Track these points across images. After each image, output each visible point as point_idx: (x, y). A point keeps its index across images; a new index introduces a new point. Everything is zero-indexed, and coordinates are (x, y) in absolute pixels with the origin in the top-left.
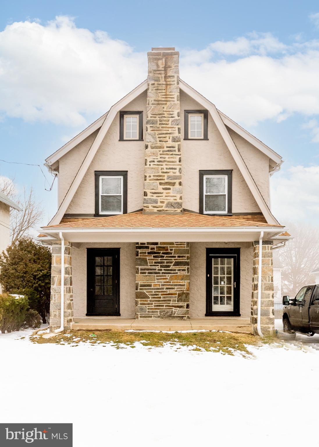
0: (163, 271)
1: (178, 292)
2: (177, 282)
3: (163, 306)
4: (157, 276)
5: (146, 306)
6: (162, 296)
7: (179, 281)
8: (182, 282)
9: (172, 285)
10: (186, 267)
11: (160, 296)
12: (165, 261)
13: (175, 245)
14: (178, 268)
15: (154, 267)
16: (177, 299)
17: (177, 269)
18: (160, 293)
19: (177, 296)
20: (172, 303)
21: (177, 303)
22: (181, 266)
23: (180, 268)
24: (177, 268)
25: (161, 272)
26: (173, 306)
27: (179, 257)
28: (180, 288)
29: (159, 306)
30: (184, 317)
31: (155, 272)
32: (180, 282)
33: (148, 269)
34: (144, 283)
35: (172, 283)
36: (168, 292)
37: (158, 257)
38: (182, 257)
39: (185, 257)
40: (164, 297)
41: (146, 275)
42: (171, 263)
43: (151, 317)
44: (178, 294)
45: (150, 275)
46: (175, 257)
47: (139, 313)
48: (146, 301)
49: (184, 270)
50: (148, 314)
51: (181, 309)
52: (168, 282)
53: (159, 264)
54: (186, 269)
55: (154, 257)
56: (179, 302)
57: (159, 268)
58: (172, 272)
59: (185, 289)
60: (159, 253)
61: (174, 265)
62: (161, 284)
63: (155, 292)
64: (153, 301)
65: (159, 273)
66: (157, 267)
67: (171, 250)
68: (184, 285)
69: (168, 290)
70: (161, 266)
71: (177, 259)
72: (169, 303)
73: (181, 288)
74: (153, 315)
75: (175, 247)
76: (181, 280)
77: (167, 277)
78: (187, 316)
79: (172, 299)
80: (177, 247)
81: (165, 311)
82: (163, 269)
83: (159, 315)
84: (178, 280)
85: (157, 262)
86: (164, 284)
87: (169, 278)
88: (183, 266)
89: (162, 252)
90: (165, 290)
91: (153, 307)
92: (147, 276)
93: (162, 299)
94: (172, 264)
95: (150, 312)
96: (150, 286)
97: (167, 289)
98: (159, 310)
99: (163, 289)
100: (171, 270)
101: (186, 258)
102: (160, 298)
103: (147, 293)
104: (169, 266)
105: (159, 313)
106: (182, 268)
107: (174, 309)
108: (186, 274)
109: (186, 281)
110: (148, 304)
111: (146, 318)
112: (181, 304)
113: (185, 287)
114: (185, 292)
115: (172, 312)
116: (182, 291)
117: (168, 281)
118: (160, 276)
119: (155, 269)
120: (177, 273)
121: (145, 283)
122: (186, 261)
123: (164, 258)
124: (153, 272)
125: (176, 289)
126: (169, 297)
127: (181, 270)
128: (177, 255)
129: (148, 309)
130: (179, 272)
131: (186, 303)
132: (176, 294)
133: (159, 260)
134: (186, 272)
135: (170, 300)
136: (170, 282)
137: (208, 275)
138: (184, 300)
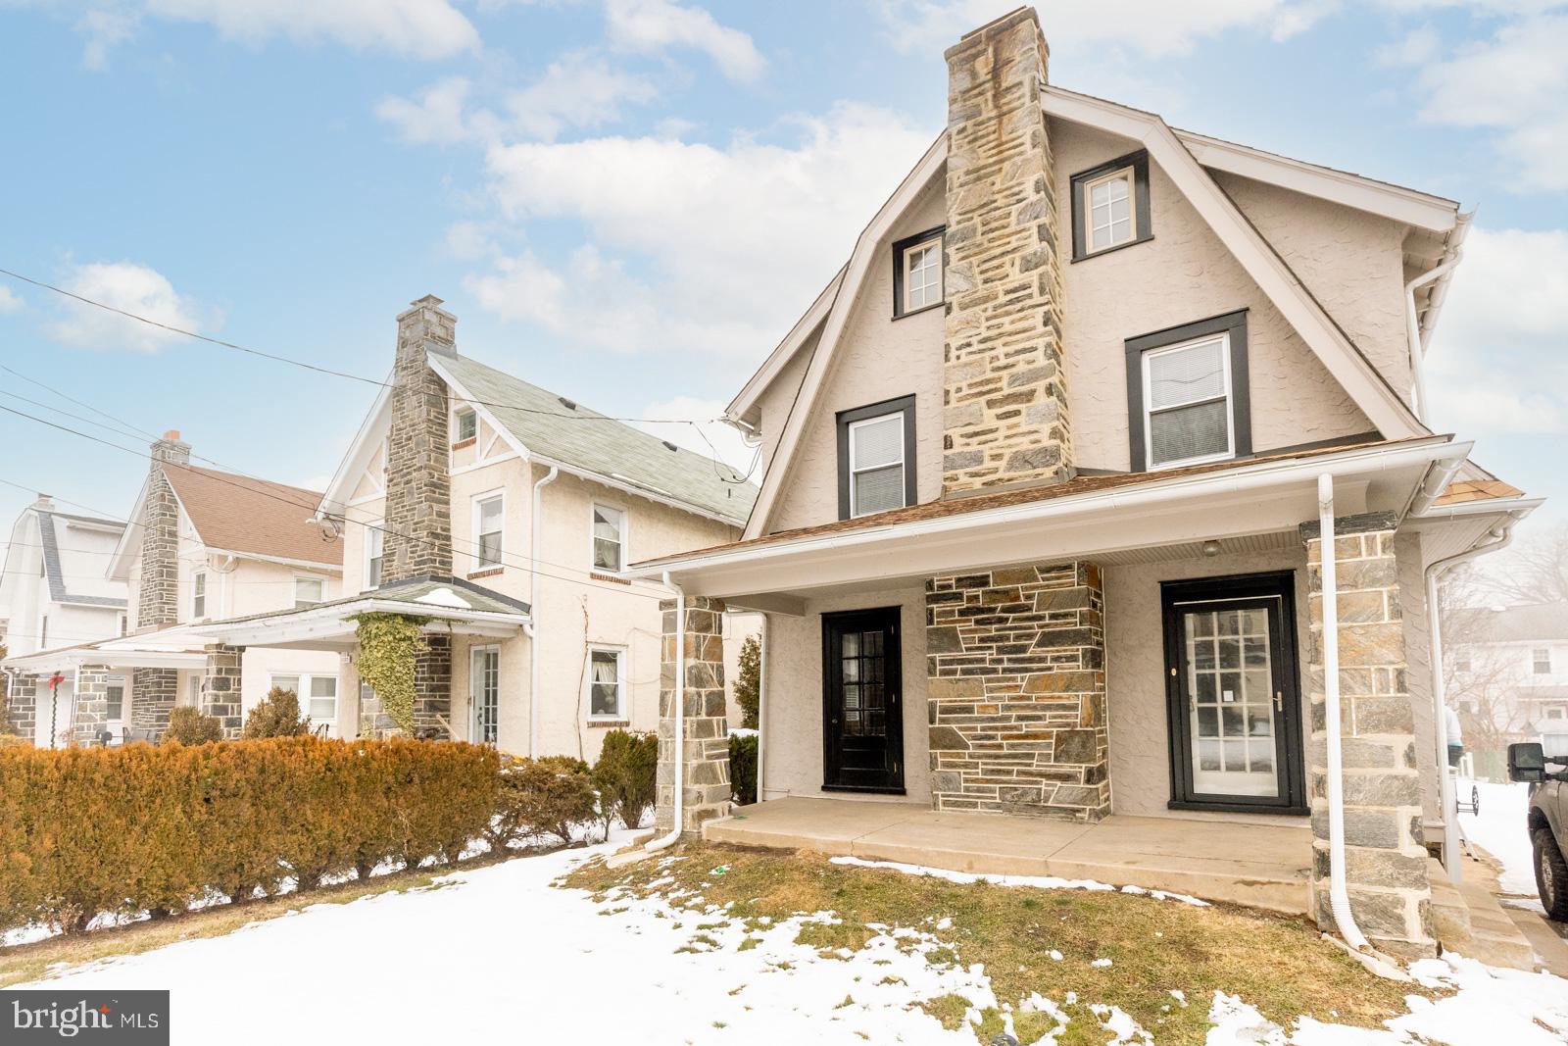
0: (1006, 665)
1: (1055, 730)
2: (1052, 697)
3: (1009, 773)
4: (988, 681)
5: (959, 773)
6: (1005, 742)
7: (1056, 694)
8: (1068, 697)
9: (1034, 708)
10: (1080, 647)
11: (999, 741)
12: (1012, 632)
13: (1042, 582)
14: (1052, 651)
15: (977, 654)
16: (1052, 752)
17: (1049, 655)
18: (999, 733)
19: (1053, 741)
20: (1037, 766)
21: (1052, 763)
22: (1063, 645)
23: (1058, 651)
24: (1050, 652)
25: (1000, 667)
26: (1041, 775)
27: (1053, 617)
28: (1061, 717)
29: (999, 772)
30: (1078, 811)
31: (980, 669)
32: (1060, 698)
33: (961, 661)
34: (951, 701)
35: (1034, 702)
36: (1024, 729)
37: (991, 623)
38: (1065, 616)
39: (1073, 615)
40: (1013, 746)
41: (958, 677)
42: (1030, 636)
43: (975, 805)
44: (1057, 735)
45: (968, 679)
46: (1041, 618)
47: (940, 793)
48: (958, 756)
49: (1073, 658)
50: (968, 797)
51: (1068, 785)
52: (1021, 698)
53: (994, 645)
54: (1080, 653)
55: (977, 622)
56: (1059, 762)
57: (995, 656)
58: (1034, 665)
59: (1078, 721)
60: (993, 610)
61: (1039, 645)
62: (1000, 704)
63: (983, 729)
64: (979, 757)
65: (995, 671)
66: (987, 652)
67: (1029, 597)
68: (1074, 707)
69: (1024, 723)
70: (1000, 650)
71: (1047, 626)
72: (1030, 765)
73: (1067, 717)
74: (979, 801)
75: (1042, 587)
76: (1064, 691)
77: (1019, 683)
78: (1088, 808)
79: (1037, 752)
80: (1048, 586)
81: (1016, 789)
82: (1005, 657)
83: (998, 801)
84: (1053, 691)
85: (988, 637)
86: (1012, 703)
87: (1024, 684)
88: (1070, 645)
89: (1000, 605)
90: (1013, 723)
91: (980, 776)
92: (959, 680)
93: (1006, 751)
94: (1034, 642)
95: (972, 791)
96: (969, 710)
97: (1020, 718)
98: (998, 786)
99: (1008, 718)
100: (1031, 660)
101: (1078, 620)
102: (1000, 747)
103: (960, 733)
104: (1023, 649)
105: (997, 795)
106: (1065, 651)
107: (1044, 785)
108: (1081, 670)
109: (1080, 694)
110: (966, 765)
111: (959, 809)
112: (1066, 768)
113: (1079, 713)
114: (1079, 729)
115: (1039, 794)
116: (1068, 725)
117: (1022, 694)
118: (998, 680)
119: (983, 660)
120: (1050, 669)
121: (956, 701)
122: (1078, 627)
123: (1008, 625)
124: (977, 668)
125: (1048, 720)
126: (1028, 744)
127: (1064, 660)
128: (1047, 612)
129: (966, 781)
130: (1056, 665)
131: (1084, 765)
132: (1048, 735)
133: (993, 630)
134: (1080, 664)
135: (1031, 756)
136: (1029, 698)
137: (1174, 672)
138: (1078, 755)
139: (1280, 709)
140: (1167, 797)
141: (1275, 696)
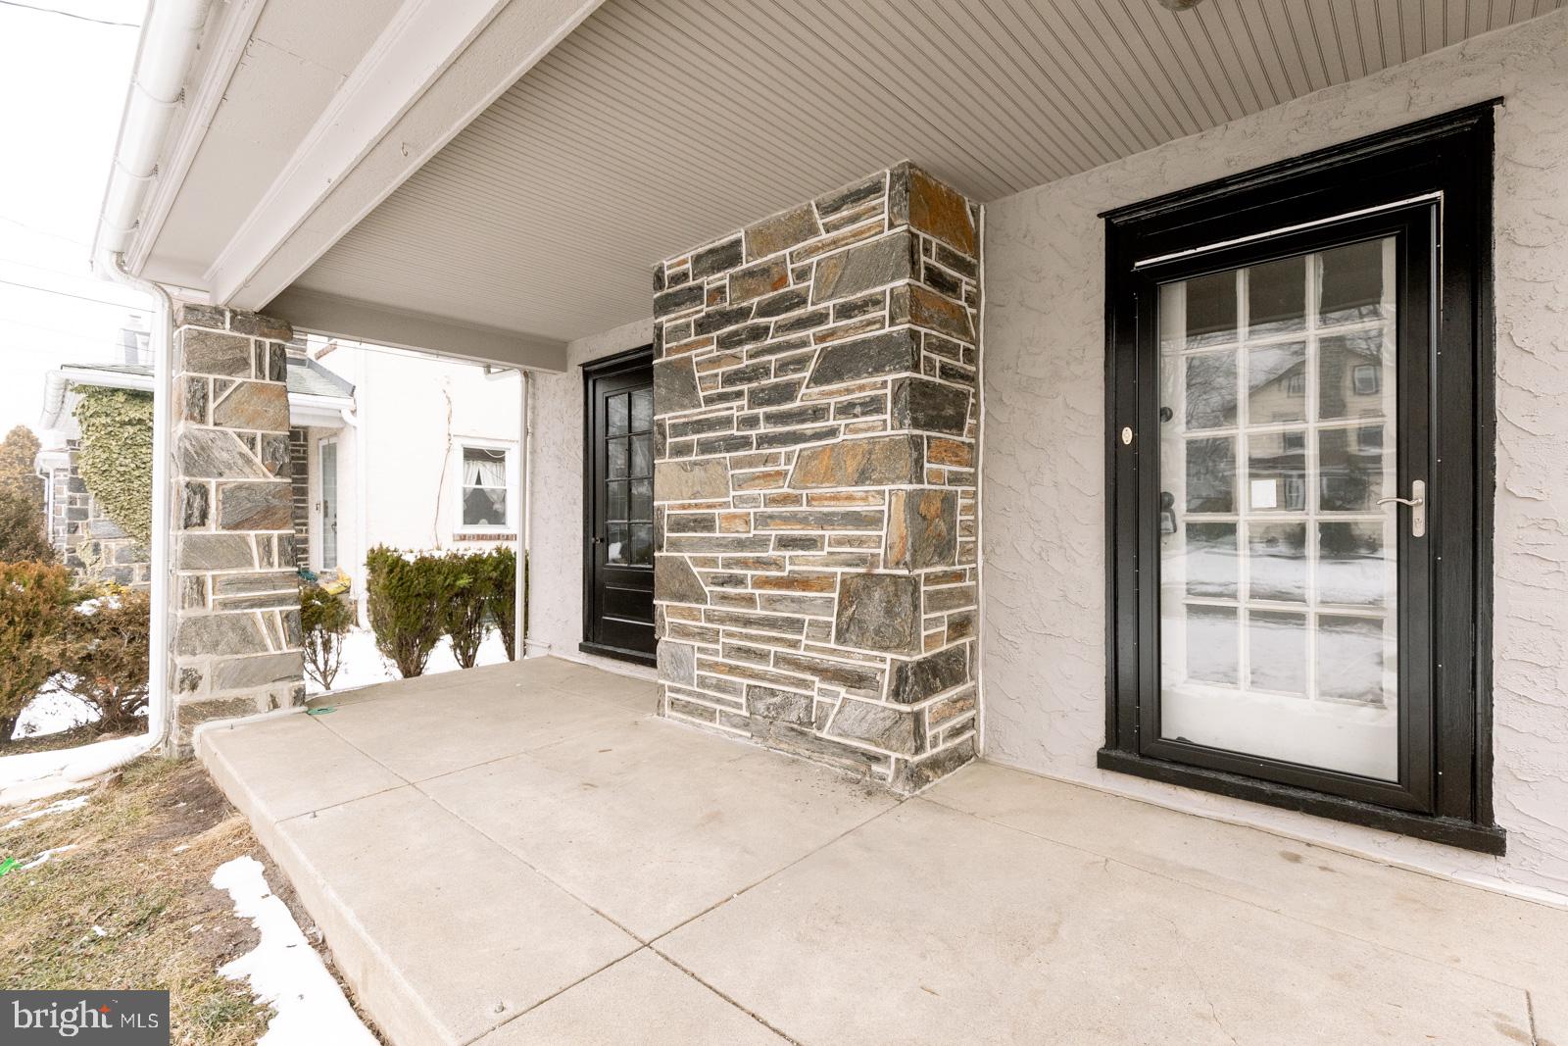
0: (764, 429)
1: (839, 570)
2: (835, 498)
3: (762, 656)
4: (737, 463)
5: (693, 647)
6: (757, 592)
7: (844, 489)
8: (867, 498)
9: (803, 520)
10: (890, 378)
11: (750, 590)
12: (773, 358)
13: (824, 236)
14: (839, 392)
15: (719, 410)
16: (833, 619)
17: (832, 401)
18: (750, 573)
19: (836, 595)
20: (808, 648)
21: (832, 645)
22: (858, 375)
23: (848, 391)
24: (834, 394)
25: (753, 433)
26: (814, 669)
27: (845, 311)
28: (850, 542)
29: (747, 653)
30: (876, 759)
31: (725, 439)
32: (850, 498)
33: (700, 426)
34: (683, 507)
35: (805, 508)
36: (788, 568)
37: (740, 343)
38: (862, 307)
39: (876, 302)
40: (771, 601)
41: (693, 458)
42: (800, 363)
43: (710, 715)
44: (843, 582)
45: (708, 462)
46: (819, 318)
47: (667, 683)
48: (691, 614)
49: (873, 406)
50: (703, 696)
51: (858, 697)
52: (785, 500)
53: (745, 387)
54: (888, 391)
55: (723, 343)
56: (844, 642)
57: (746, 412)
58: (808, 427)
59: (882, 551)
60: (743, 314)
61: (819, 379)
62: (752, 511)
63: (728, 564)
64: (722, 621)
65: (745, 443)
66: (734, 404)
67: (801, 275)
68: (873, 521)
69: (788, 553)
70: (756, 399)
71: (832, 333)
72: (795, 644)
73: (861, 542)
74: (718, 707)
75: (824, 247)
76: (856, 484)
77: (782, 467)
78: (894, 756)
79: (807, 618)
80: (835, 243)
81: (773, 693)
82: (761, 411)
83: (744, 713)
84: (839, 484)
85: (737, 372)
86: (769, 510)
87: (791, 468)
88: (871, 374)
89: (756, 300)
90: (772, 553)
91: (720, 659)
92: (695, 464)
93: (759, 612)
94: (808, 374)
95: (709, 687)
96: (705, 523)
97: (785, 543)
98: (747, 681)
99: (761, 543)
100: (800, 416)
101: (886, 313)
102: (750, 601)
103: (695, 570)
104: (787, 392)
105: (743, 700)
106: (862, 388)
107: (820, 691)
108: (889, 432)
109: (886, 488)
110: (702, 634)
111: (690, 718)
112: (857, 657)
113: (883, 533)
114: (881, 570)
115: (808, 709)
116: (862, 560)
117: (786, 490)
118: (750, 462)
119: (726, 422)
120: (832, 432)
121: (689, 506)
122: (887, 330)
123: (769, 341)
124: (718, 439)
125: (827, 549)
126: (793, 600)
127: (858, 410)
128: (830, 304)
129: (702, 665)
130: (843, 422)
131: (889, 656)
132: (823, 583)
133: (744, 356)
134: (888, 416)
135: (795, 625)
136: (797, 500)
137: (1127, 435)
138: (877, 632)
139: (1419, 530)
140: (1097, 737)
141: (1403, 490)
